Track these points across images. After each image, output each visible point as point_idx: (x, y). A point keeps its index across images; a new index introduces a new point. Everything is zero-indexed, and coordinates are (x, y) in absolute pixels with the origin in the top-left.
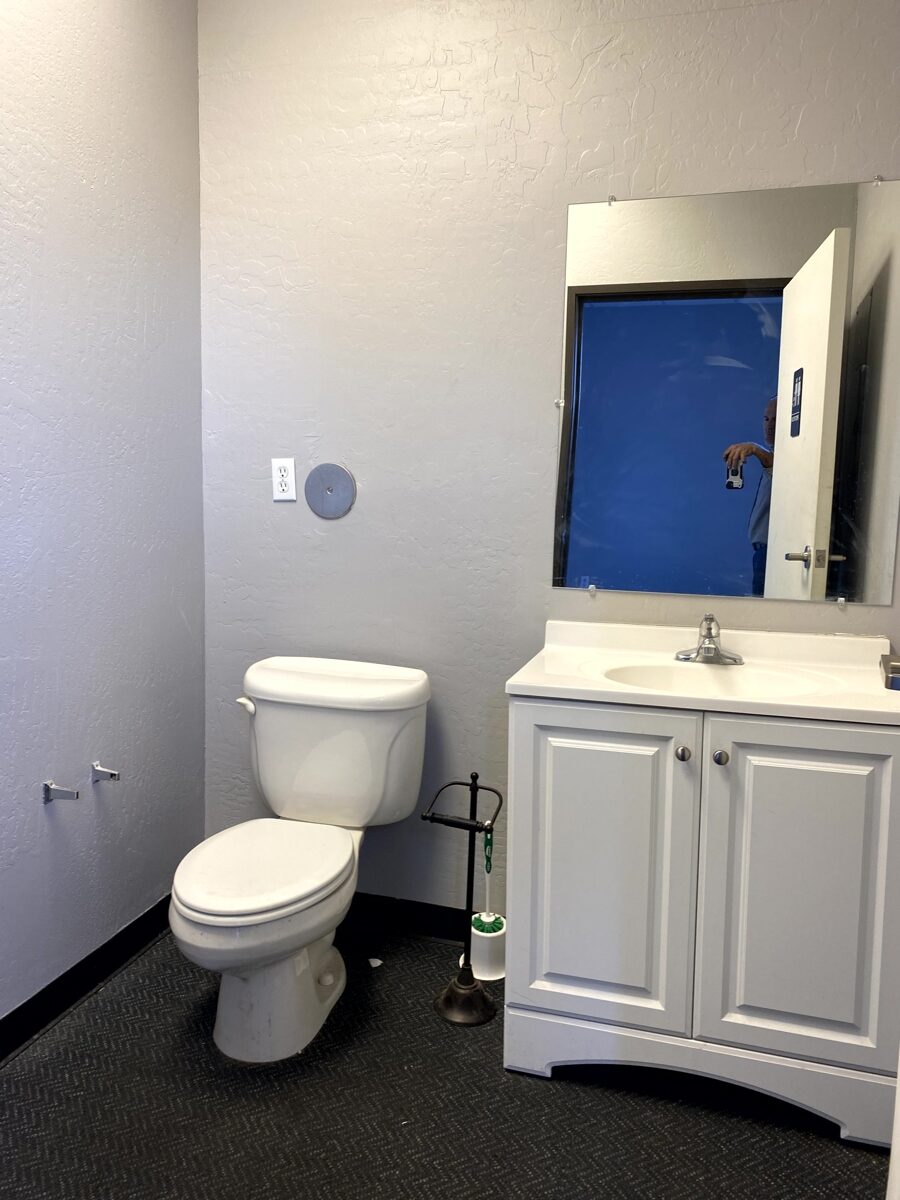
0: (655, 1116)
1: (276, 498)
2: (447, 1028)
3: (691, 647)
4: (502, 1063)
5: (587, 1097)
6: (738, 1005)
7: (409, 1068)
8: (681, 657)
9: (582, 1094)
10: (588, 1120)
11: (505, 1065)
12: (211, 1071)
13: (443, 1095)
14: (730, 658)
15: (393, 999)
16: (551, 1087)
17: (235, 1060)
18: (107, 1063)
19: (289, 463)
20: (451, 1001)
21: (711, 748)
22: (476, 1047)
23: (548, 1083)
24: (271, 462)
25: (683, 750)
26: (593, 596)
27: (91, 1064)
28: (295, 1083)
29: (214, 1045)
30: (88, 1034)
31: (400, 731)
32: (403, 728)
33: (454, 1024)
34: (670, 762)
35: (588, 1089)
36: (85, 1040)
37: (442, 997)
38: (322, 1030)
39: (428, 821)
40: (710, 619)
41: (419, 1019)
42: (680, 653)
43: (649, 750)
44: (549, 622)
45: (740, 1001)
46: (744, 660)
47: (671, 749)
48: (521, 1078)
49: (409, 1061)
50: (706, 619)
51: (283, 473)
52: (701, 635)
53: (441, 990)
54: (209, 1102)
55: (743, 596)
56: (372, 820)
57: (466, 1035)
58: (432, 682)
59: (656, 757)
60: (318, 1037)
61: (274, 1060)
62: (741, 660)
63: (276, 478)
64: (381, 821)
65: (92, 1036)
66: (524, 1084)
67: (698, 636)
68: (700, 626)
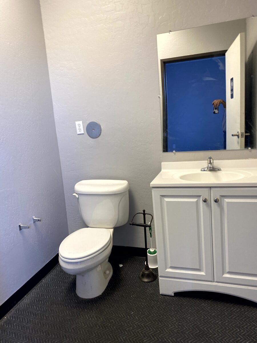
0: (205, 305)
1: (78, 133)
2: (143, 283)
3: (205, 167)
4: (159, 293)
5: (185, 301)
6: (227, 272)
7: (133, 296)
8: (203, 170)
9: (183, 300)
10: (186, 308)
11: (160, 293)
12: (76, 302)
13: (143, 304)
14: (217, 169)
15: (127, 276)
16: (174, 298)
17: (83, 298)
18: (46, 302)
19: (81, 122)
20: (143, 275)
21: (213, 198)
22: (151, 288)
23: (173, 298)
24: (75, 123)
25: (205, 199)
26: (175, 154)
27: (42, 303)
28: (100, 304)
29: (76, 294)
30: (40, 294)
31: (121, 199)
32: (122, 198)
33: (144, 282)
34: (201, 203)
35: (185, 298)
36: (40, 296)
37: (141, 274)
38: (107, 287)
39: (132, 225)
40: (210, 158)
41: (135, 281)
42: (202, 169)
43: (195, 200)
44: (162, 163)
45: (227, 270)
46: (221, 169)
47: (201, 199)
48: (165, 297)
49: (133, 294)
50: (209, 158)
51: (79, 126)
52: (208, 163)
53: (141, 272)
54: (76, 312)
55: (220, 150)
56: (116, 225)
57: (149, 285)
58: (129, 184)
59: (197, 202)
60: (106, 289)
61: (94, 297)
62: (220, 169)
63: (77, 127)
64: (118, 225)
65: (41, 295)
66: (166, 298)
67: (207, 163)
68: (208, 160)
